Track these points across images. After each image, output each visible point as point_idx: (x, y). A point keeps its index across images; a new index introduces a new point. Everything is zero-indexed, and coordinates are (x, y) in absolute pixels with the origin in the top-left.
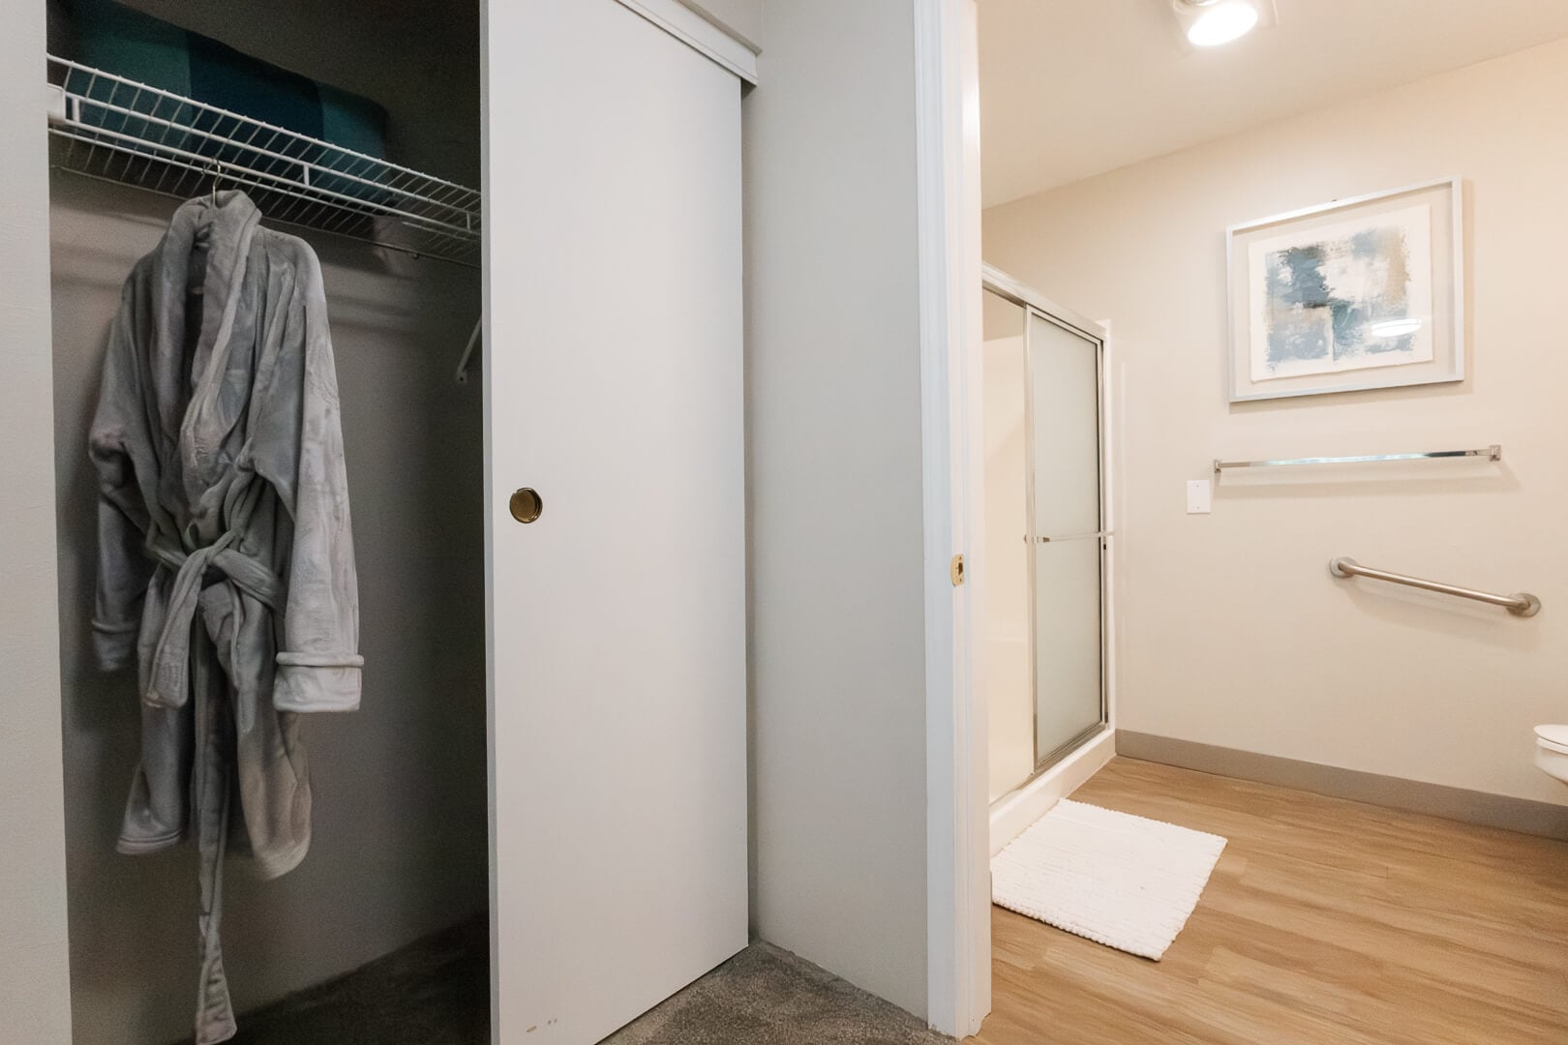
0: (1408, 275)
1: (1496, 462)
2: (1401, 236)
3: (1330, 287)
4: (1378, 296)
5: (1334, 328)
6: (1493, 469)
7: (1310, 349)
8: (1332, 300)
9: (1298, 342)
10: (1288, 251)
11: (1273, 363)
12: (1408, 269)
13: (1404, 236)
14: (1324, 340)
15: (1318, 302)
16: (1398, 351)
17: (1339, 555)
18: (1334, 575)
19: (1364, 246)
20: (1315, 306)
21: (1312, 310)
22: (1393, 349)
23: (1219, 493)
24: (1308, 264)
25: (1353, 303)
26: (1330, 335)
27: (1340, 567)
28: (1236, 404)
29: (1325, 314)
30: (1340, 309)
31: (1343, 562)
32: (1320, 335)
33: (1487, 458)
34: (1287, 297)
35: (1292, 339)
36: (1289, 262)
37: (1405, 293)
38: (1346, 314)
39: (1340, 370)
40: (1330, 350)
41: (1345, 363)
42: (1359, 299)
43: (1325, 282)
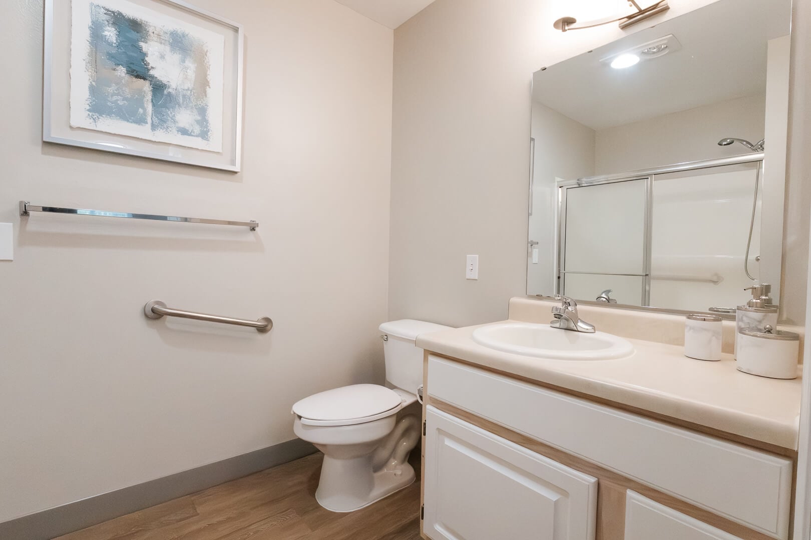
0: (208, 82)
1: (253, 232)
2: (205, 51)
3: (150, 65)
4: (188, 89)
5: (152, 101)
6: (251, 236)
7: (131, 114)
8: (152, 77)
9: (121, 103)
10: (113, 12)
11: (96, 115)
12: (209, 78)
13: (207, 51)
14: (145, 110)
15: (141, 74)
16: (200, 138)
17: (151, 299)
18: (146, 316)
19: (178, 43)
20: (138, 77)
21: (134, 79)
22: (197, 136)
23: (24, 239)
24: (133, 35)
25: (169, 88)
26: (149, 108)
27: (153, 310)
28: (47, 144)
29: (146, 86)
30: (158, 88)
31: (156, 306)
32: (140, 102)
33: (248, 228)
34: (111, 57)
35: (115, 98)
36: (114, 24)
37: (206, 96)
38: (162, 95)
39: (157, 140)
40: (149, 120)
41: (160, 135)
42: (173, 85)
43: (146, 59)
